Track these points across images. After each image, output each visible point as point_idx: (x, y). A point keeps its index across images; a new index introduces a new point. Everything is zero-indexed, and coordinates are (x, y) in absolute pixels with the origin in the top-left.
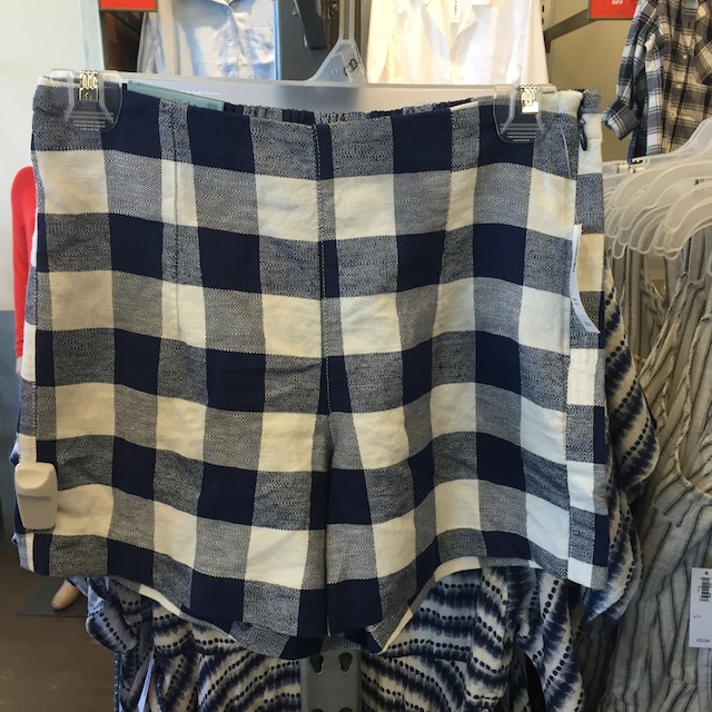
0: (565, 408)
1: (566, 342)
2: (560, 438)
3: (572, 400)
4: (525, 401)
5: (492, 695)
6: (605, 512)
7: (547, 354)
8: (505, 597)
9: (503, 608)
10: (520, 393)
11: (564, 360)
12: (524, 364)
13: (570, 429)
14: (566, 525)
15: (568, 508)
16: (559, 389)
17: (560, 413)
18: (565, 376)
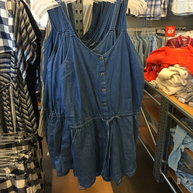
0: (8, 26)
1: (8, 17)
2: (8, 30)
3: (9, 25)
4: (4, 25)
5: (15, 76)
6: (15, 40)
7: (5, 18)
8: (14, 60)
9: (14, 62)
10: (3, 24)
11: (8, 19)
12: (2, 20)
13: (9, 28)
14: (12, 43)
15: (12, 40)
16: (7, 23)
17: (7, 26)
18: (8, 21)
